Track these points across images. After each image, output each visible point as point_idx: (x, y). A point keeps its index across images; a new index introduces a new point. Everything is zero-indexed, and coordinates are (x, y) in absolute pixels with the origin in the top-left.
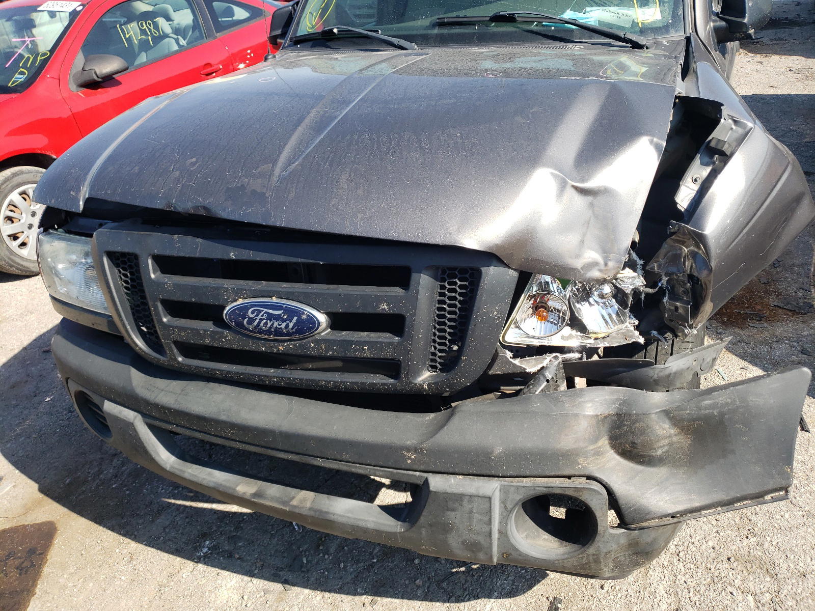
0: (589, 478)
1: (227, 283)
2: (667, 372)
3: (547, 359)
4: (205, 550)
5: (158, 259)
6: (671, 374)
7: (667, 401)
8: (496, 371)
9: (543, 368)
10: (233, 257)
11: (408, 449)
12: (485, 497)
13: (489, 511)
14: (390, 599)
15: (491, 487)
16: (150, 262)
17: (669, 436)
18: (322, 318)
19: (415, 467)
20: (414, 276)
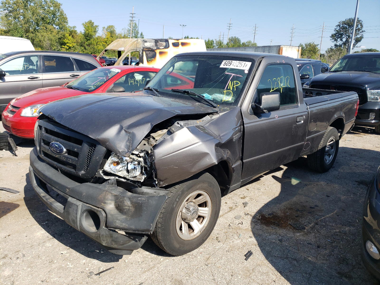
0: (104, 210)
1: (53, 137)
2: (142, 191)
3: (112, 178)
4: (44, 223)
5: (45, 129)
6: (143, 192)
7: (131, 195)
8: (97, 176)
9: (110, 179)
10: (55, 131)
11: (67, 188)
12: (76, 205)
13: (77, 210)
14: (73, 250)
15: (80, 204)
16: (44, 129)
17: (129, 206)
18: (65, 150)
19: (68, 194)
20: (83, 143)
